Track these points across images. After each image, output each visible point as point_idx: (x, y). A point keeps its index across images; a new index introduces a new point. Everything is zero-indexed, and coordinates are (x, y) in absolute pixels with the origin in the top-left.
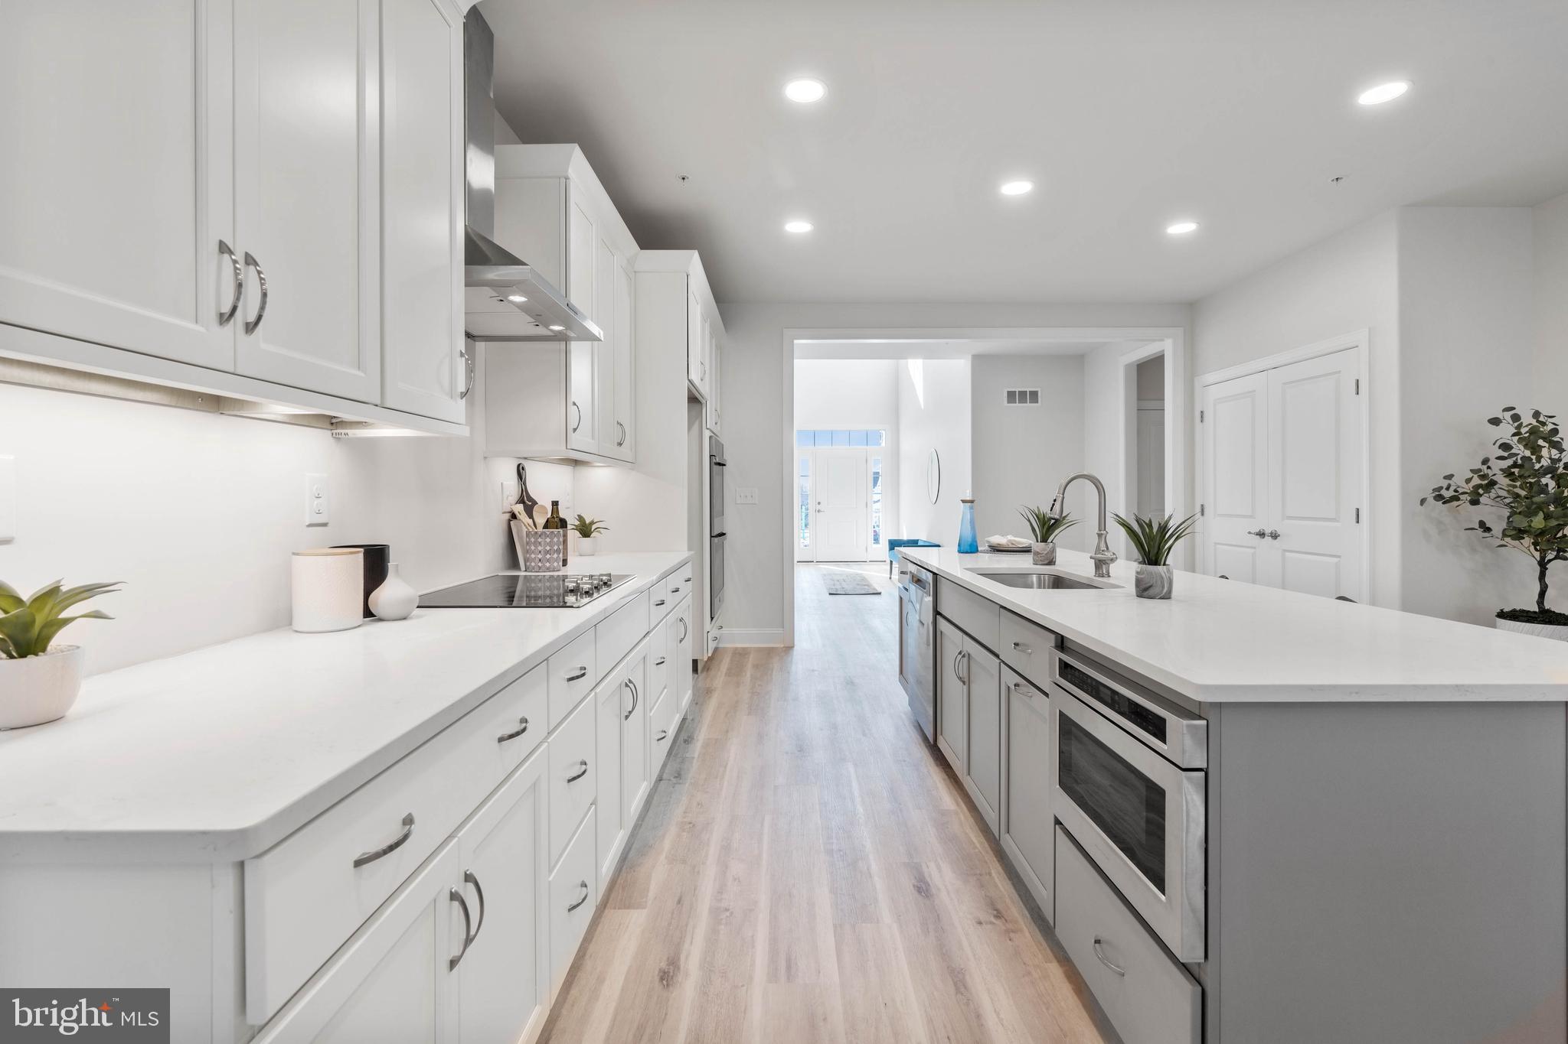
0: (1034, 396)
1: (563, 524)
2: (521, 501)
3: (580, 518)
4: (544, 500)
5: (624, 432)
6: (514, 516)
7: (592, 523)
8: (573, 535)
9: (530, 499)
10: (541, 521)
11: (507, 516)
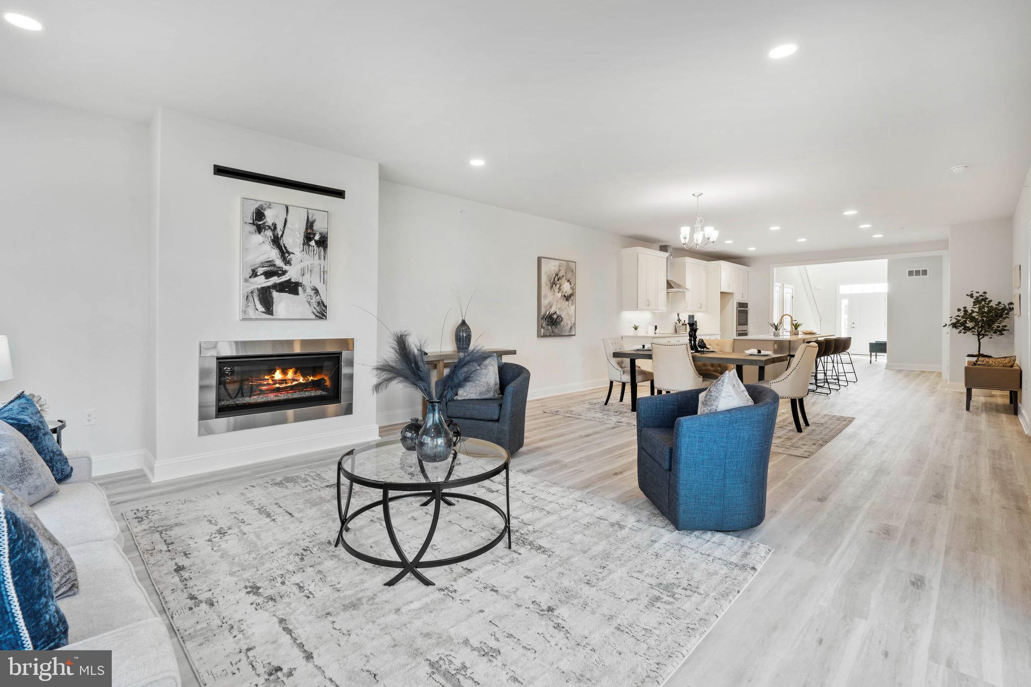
0: (925, 272)
1: (686, 325)
6: (676, 323)
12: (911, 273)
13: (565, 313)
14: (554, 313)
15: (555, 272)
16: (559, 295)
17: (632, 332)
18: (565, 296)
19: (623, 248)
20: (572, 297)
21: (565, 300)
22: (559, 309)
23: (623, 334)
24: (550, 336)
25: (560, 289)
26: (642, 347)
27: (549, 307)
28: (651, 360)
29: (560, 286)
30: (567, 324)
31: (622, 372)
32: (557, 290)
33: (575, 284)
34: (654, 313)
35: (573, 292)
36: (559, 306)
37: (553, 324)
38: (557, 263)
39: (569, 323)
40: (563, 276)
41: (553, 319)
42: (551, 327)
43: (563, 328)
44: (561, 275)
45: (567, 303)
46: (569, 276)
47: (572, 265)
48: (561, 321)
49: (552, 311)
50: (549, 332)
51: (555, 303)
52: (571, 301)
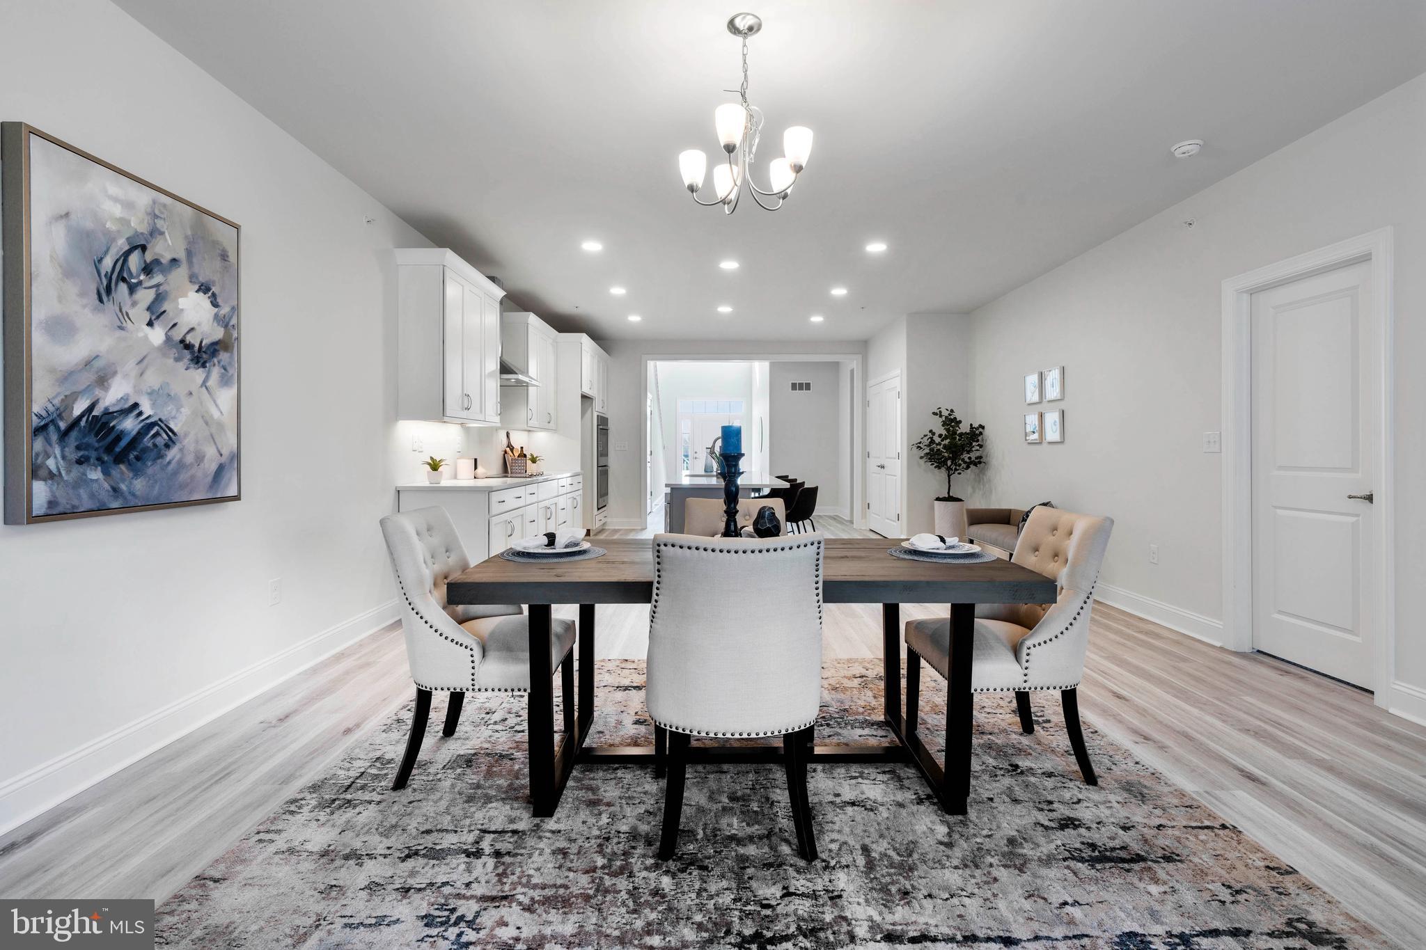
0: (808, 386)
1: (525, 456)
2: (508, 446)
3: (532, 455)
4: (517, 446)
5: (551, 417)
6: (506, 452)
7: (537, 457)
8: (529, 462)
9: (512, 446)
10: (517, 454)
11: (503, 453)
12: (794, 386)
13: (186, 411)
14: (126, 412)
15: (129, 234)
16: (157, 336)
17: (422, 478)
18: (188, 347)
19: (399, 246)
20: (223, 356)
21: (186, 361)
22: (151, 394)
23: (403, 482)
24: (100, 510)
25: (156, 313)
26: (545, 541)
27: (87, 378)
28: (647, 607)
29: (160, 298)
30: (200, 458)
31: (477, 653)
32: (139, 314)
33: (236, 309)
34: (467, 430)
35: (228, 334)
36: (153, 379)
37: (120, 459)
38: (144, 198)
39: (210, 452)
40: (174, 261)
41: (119, 438)
42: (106, 473)
43: (176, 473)
44: (163, 249)
45: (198, 374)
46: (208, 270)
47: (224, 235)
48: (167, 446)
49: (111, 397)
50: (92, 496)
51: (130, 366)
52: (216, 372)
